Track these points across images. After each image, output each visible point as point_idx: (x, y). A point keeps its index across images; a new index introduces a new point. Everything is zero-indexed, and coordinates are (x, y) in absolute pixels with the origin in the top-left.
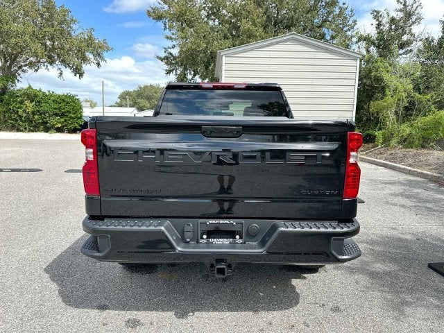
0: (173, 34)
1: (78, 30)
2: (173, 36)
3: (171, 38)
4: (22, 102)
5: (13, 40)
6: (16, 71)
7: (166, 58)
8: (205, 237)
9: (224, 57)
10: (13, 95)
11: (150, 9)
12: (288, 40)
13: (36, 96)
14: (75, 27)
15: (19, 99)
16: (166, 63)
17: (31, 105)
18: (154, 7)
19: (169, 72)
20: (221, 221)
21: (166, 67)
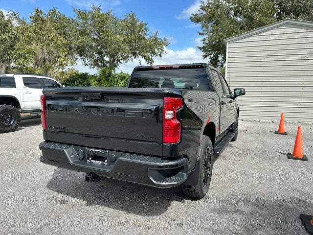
0: (203, 31)
1: (149, 35)
2: (204, 32)
3: (202, 34)
4: (117, 81)
5: (113, 46)
6: (117, 63)
7: (204, 47)
8: (90, 158)
9: (228, 44)
10: (114, 77)
11: (192, 16)
12: (281, 25)
13: (125, 77)
14: (147, 33)
15: (116, 79)
16: (203, 51)
17: (122, 83)
18: (194, 14)
19: (205, 57)
20: (96, 150)
21: (203, 54)
